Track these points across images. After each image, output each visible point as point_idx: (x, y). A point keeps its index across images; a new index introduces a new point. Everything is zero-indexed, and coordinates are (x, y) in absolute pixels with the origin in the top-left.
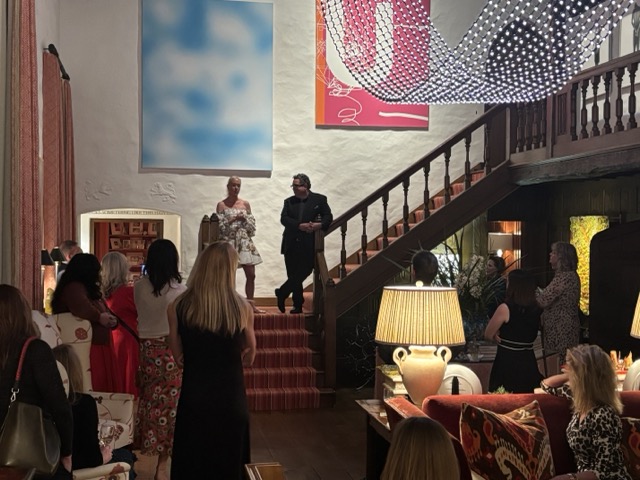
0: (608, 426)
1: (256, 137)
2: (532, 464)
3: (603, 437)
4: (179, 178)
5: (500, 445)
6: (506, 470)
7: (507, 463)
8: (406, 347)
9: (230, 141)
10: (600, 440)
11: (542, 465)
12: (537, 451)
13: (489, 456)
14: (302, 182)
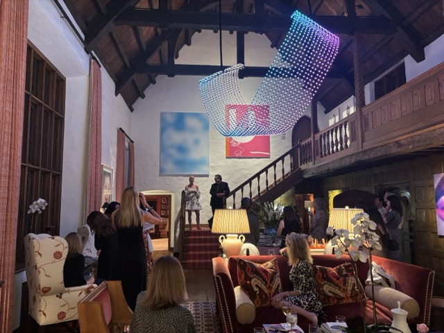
0: (304, 269)
1: (204, 162)
2: (269, 287)
3: (302, 274)
4: (174, 178)
5: (255, 277)
6: (256, 289)
7: (257, 286)
8: (225, 235)
9: (194, 164)
10: (301, 276)
11: (274, 287)
12: (272, 280)
13: (248, 282)
14: (218, 177)
